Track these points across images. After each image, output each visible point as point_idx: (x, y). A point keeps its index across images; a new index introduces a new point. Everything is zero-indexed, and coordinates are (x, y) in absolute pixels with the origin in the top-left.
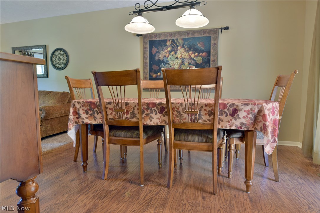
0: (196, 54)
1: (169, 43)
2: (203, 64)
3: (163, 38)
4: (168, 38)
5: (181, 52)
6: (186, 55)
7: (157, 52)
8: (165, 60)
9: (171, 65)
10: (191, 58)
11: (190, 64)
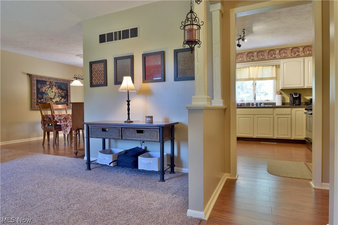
0: (62, 91)
1: (48, 83)
2: (65, 96)
3: (44, 79)
4: (48, 80)
5: (54, 89)
6: (57, 91)
7: (41, 87)
8: (46, 92)
9: (49, 95)
10: (59, 93)
11: (59, 96)
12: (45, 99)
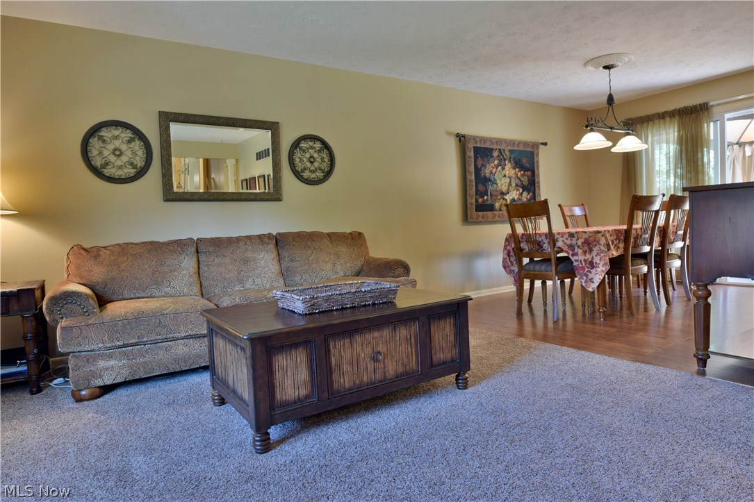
0: (522, 172)
1: (495, 154)
2: (529, 186)
3: (488, 145)
4: (495, 147)
5: (509, 170)
6: (512, 173)
7: (483, 165)
8: (492, 178)
9: (499, 185)
10: (518, 178)
11: (517, 185)
12: (491, 195)
